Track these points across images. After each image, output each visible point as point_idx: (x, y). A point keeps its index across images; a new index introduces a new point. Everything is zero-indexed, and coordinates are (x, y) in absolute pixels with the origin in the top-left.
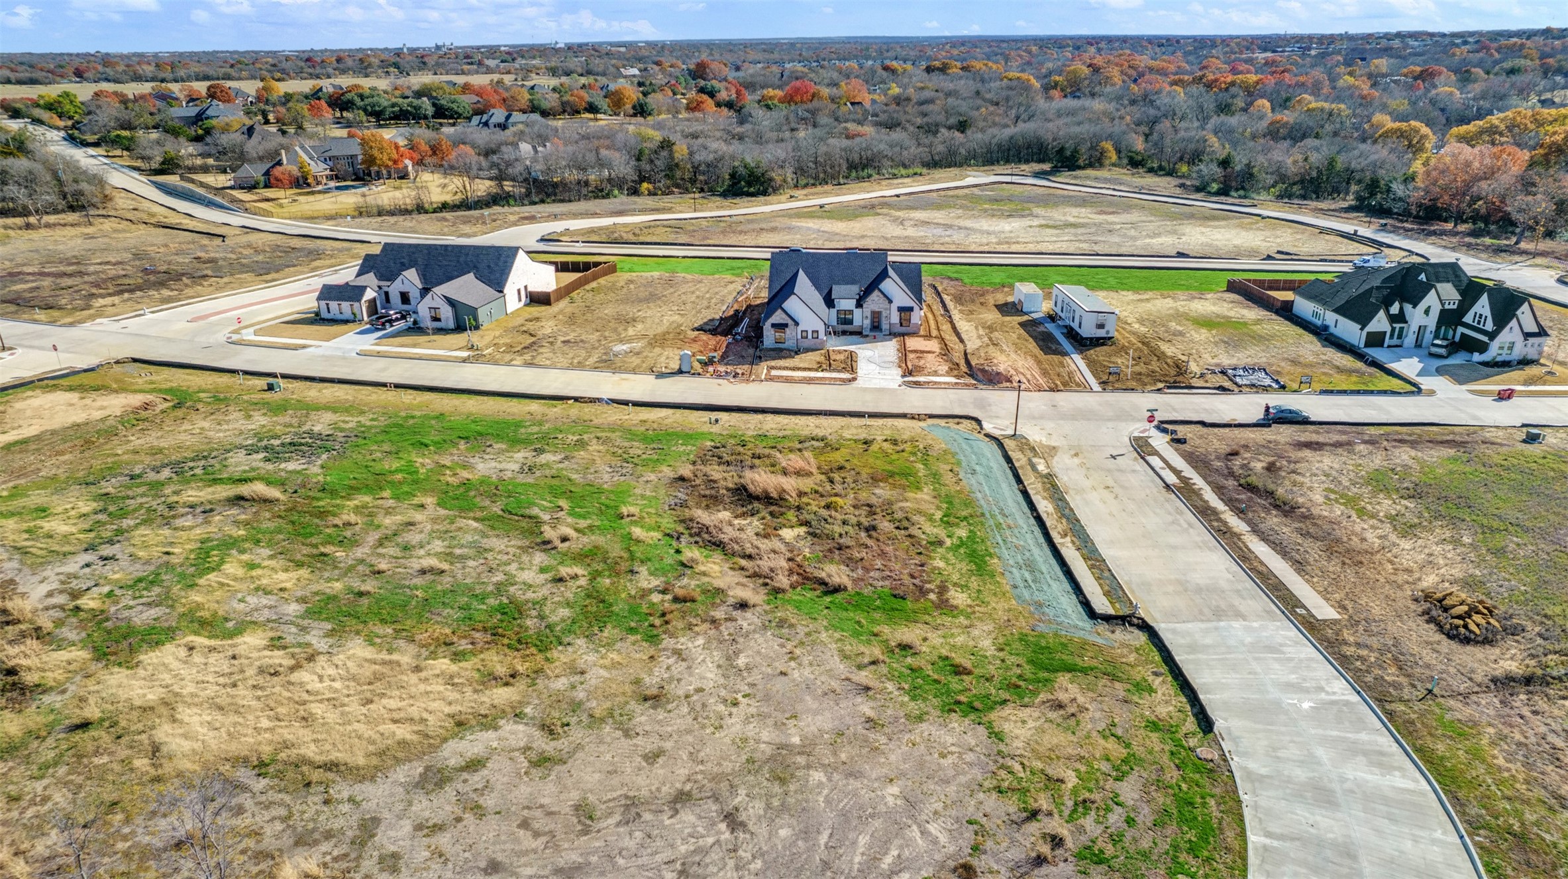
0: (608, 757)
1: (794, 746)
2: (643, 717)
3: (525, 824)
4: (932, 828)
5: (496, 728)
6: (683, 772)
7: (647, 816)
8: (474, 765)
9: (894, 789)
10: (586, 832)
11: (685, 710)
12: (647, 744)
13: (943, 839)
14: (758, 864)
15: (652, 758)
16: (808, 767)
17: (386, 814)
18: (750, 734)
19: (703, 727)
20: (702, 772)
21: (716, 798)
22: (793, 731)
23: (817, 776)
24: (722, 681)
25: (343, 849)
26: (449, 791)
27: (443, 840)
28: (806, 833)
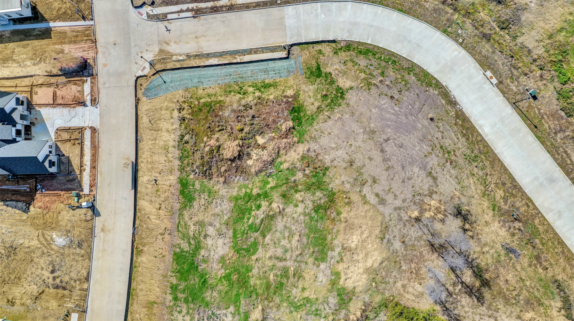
0: (372, 168)
1: (363, 131)
2: (358, 164)
3: (392, 179)
4: (382, 103)
5: (365, 195)
6: (375, 152)
7: (388, 156)
8: (377, 195)
9: (373, 110)
10: (393, 167)
11: (354, 155)
12: (367, 161)
13: (385, 101)
14: (398, 134)
15: (370, 159)
16: (369, 127)
17: (393, 207)
18: (361, 140)
19: (360, 150)
20: (374, 148)
21: (381, 144)
22: (358, 131)
23: (372, 125)
24: (343, 149)
25: (402, 211)
26: (385, 197)
27: (398, 193)
28: (389, 126)
